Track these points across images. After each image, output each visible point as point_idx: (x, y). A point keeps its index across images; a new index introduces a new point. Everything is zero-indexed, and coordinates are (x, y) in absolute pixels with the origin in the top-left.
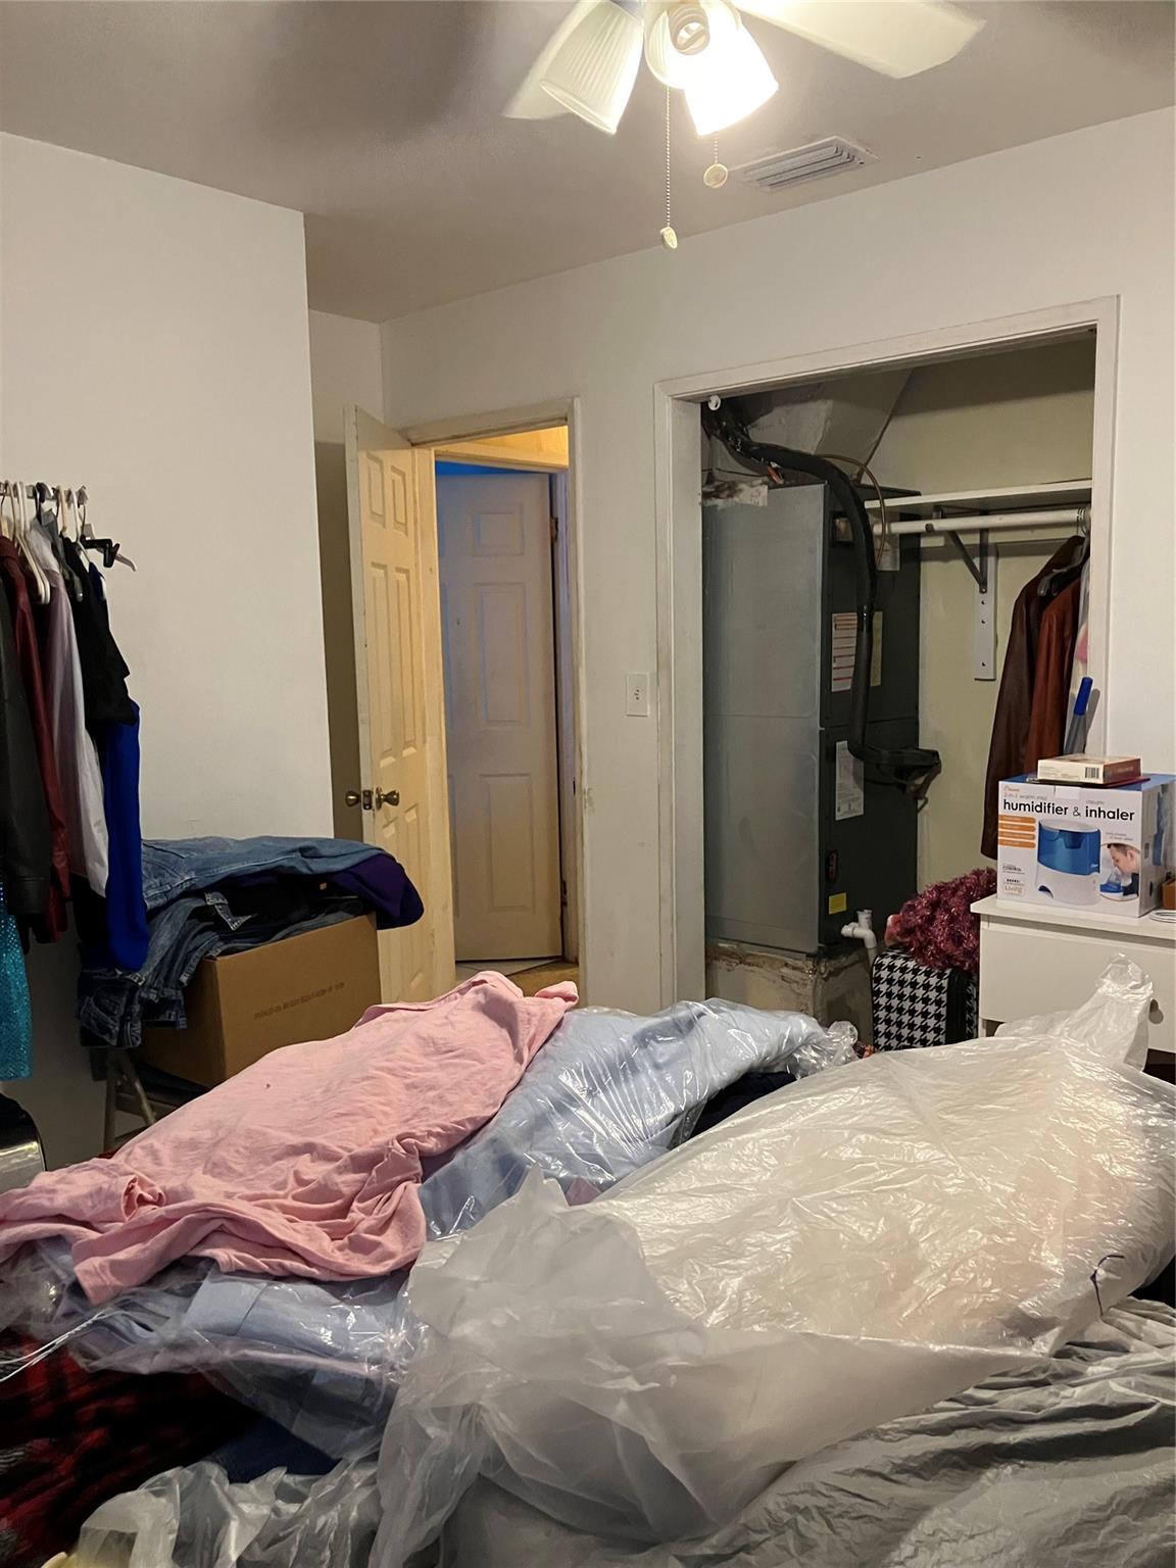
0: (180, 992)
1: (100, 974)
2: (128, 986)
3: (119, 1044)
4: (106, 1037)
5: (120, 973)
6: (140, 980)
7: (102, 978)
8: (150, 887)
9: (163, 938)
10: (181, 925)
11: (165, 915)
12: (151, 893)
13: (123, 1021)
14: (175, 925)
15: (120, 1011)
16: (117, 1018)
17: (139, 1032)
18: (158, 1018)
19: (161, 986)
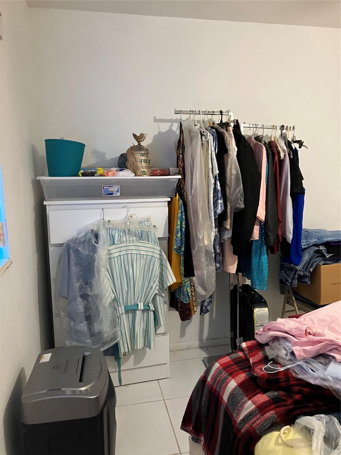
0: (309, 274)
1: (287, 265)
2: (295, 269)
3: (291, 285)
4: (287, 283)
5: (293, 265)
6: (298, 268)
7: (287, 266)
8: (303, 242)
9: (306, 257)
10: (312, 254)
11: (307, 251)
12: (304, 244)
13: (292, 279)
14: (310, 254)
15: (292, 276)
16: (291, 278)
17: (297, 283)
18: (302, 280)
19: (304, 271)
